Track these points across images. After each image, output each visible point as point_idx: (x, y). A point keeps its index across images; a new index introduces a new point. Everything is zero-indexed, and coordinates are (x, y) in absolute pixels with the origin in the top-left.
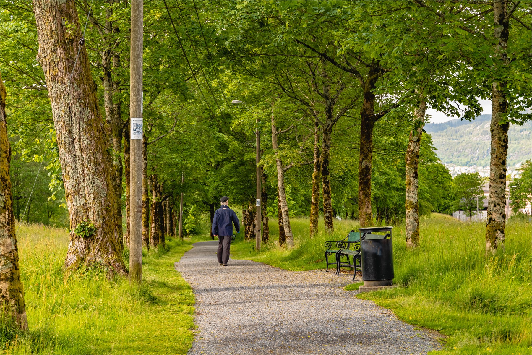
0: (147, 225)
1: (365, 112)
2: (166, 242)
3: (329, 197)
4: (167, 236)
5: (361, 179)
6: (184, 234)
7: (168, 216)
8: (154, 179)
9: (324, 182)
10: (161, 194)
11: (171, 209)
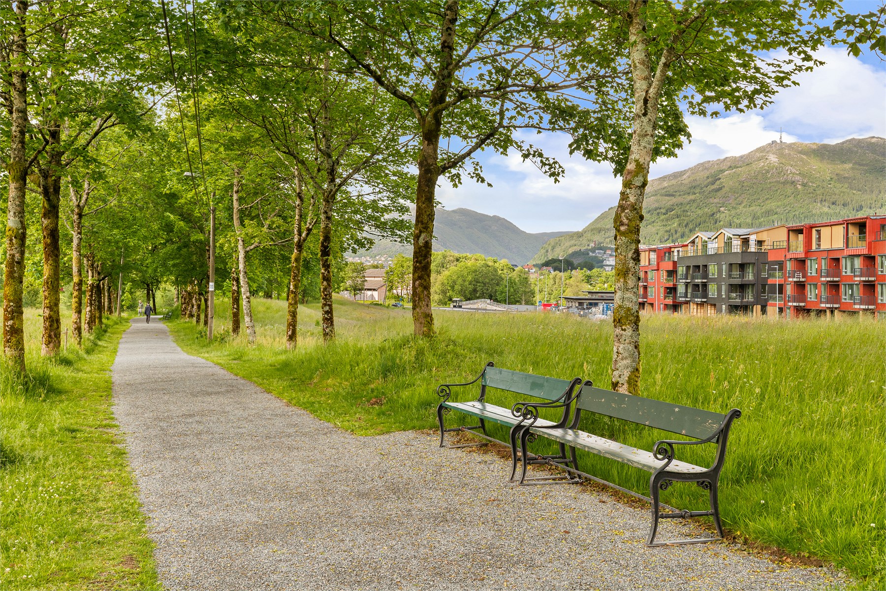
0: (79, 312)
1: (426, 161)
2: (104, 320)
3: (329, 285)
4: (106, 314)
5: (417, 262)
6: (122, 309)
7: (106, 294)
8: (91, 257)
9: (324, 266)
10: (99, 274)
11: (110, 287)
